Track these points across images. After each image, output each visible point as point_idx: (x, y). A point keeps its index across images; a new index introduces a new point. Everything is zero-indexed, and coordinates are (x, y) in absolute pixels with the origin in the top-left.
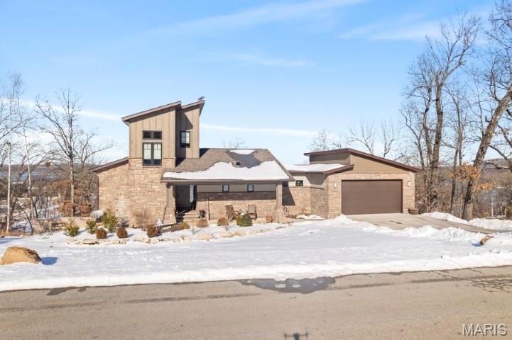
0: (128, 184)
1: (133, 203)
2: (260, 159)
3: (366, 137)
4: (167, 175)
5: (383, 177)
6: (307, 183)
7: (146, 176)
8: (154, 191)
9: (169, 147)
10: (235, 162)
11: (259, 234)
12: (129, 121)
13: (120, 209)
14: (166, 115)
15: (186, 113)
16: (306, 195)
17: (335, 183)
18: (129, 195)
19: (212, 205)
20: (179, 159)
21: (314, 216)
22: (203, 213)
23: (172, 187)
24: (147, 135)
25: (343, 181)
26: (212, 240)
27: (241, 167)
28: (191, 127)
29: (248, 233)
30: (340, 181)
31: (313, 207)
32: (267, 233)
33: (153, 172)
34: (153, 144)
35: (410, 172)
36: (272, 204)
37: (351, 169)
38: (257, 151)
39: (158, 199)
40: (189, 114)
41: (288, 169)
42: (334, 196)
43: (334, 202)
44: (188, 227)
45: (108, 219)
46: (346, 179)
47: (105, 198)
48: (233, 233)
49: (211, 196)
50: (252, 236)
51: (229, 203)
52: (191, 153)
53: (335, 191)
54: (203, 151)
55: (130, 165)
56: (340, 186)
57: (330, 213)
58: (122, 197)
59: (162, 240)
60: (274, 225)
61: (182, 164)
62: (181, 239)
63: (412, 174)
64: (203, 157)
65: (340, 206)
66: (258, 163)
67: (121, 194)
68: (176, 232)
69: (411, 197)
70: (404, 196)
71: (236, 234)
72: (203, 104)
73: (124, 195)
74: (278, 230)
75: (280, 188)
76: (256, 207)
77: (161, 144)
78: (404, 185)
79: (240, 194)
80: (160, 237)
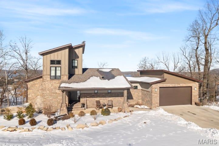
0: (42, 89)
1: (45, 100)
2: (115, 75)
3: (165, 61)
4: (63, 85)
5: (181, 85)
6: (139, 87)
7: (52, 85)
8: (57, 93)
9: (65, 69)
10: (101, 77)
11: (113, 122)
12: (43, 54)
13: (38, 103)
14: (63, 51)
15: (75, 50)
16: (139, 94)
17: (156, 89)
18: (43, 96)
19: (88, 100)
20: (71, 75)
21: (144, 106)
22: (83, 105)
23: (65, 92)
24: (52, 62)
25: (160, 87)
26: (85, 129)
27: (104, 80)
28: (78, 57)
29: (107, 122)
30: (159, 88)
31: (143, 100)
32: (119, 121)
33: (56, 83)
34: (56, 67)
35: (196, 83)
36: (121, 99)
37: (165, 81)
38: (113, 70)
39: (59, 98)
40: (77, 51)
41: (129, 80)
42: (155, 96)
43: (155, 99)
44: (73, 116)
45: (30, 110)
46: (162, 86)
47: (31, 96)
48: (98, 123)
49: (88, 95)
50: (110, 124)
51: (97, 99)
52: (78, 71)
53: (156, 94)
54: (84, 70)
55: (43, 79)
56: (159, 91)
57: (153, 105)
58: (39, 97)
59: (55, 128)
60: (122, 114)
61: (73, 78)
62: (66, 128)
63: (197, 84)
64: (85, 73)
65: (159, 101)
66: (113, 77)
67: (38, 95)
68: (65, 121)
69: (197, 96)
70: (193, 95)
71: (101, 123)
72: (85, 45)
73: (40, 95)
74: (126, 119)
75: (125, 92)
76: (112, 101)
77: (61, 67)
78: (192, 89)
79: (103, 94)
80: (54, 126)
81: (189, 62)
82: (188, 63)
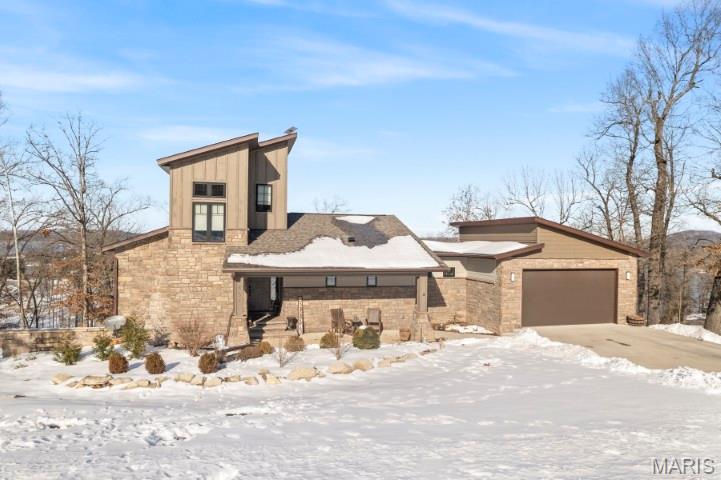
0: (167, 273)
1: (175, 305)
2: (387, 233)
4: (235, 259)
5: (587, 264)
6: (461, 272)
7: (198, 260)
8: (212, 286)
9: (238, 210)
10: (346, 237)
11: (393, 365)
12: (170, 165)
13: (154, 316)
14: (232, 157)
15: (266, 154)
16: (459, 292)
17: (512, 274)
18: (169, 292)
19: (308, 308)
20: (255, 232)
21: (475, 327)
22: (293, 323)
23: (242, 279)
24: (199, 189)
25: (524, 270)
26: (316, 380)
27: (356, 245)
28: (276, 176)
29: (375, 365)
30: (521, 272)
31: (471, 311)
32: (407, 363)
33: (211, 253)
34: (210, 206)
35: (630, 257)
36: (405, 307)
37: (538, 251)
38: (377, 218)
39: (219, 299)
40: (270, 156)
41: (433, 249)
42: (509, 295)
43: (511, 305)
44: (270, 350)
45: (132, 332)
46: (530, 267)
47: (128, 295)
48: (351, 364)
49: (306, 294)
50: (386, 371)
51: (335, 304)
52: (275, 220)
53: (512, 288)
54: (293, 218)
55: (170, 240)
56: (520, 280)
57: (503, 323)
58: (156, 296)
59: (227, 380)
60: (414, 347)
61: (260, 239)
62: (260, 378)
63: (633, 260)
64: (293, 227)
65: (519, 312)
66: (383, 239)
67: (155, 291)
68: (251, 362)
69: (631, 296)
70: (619, 296)
71: (358, 367)
72: (293, 140)
73: (160, 291)
74: (427, 357)
75: (423, 282)
76: (380, 312)
77: (224, 204)
78: (619, 277)
79: (354, 291)
80: (222, 373)
81: (606, 203)
82: (603, 206)
